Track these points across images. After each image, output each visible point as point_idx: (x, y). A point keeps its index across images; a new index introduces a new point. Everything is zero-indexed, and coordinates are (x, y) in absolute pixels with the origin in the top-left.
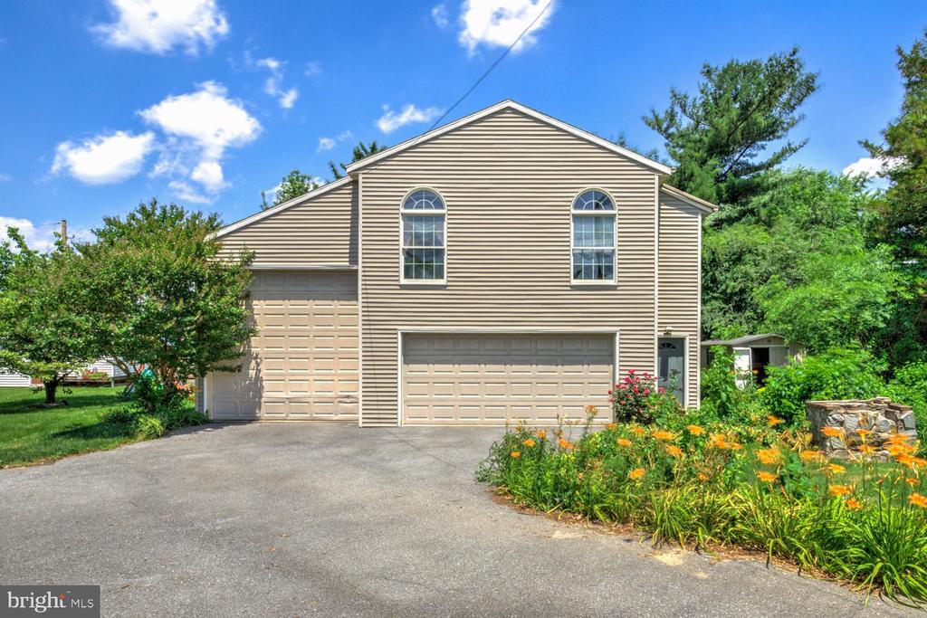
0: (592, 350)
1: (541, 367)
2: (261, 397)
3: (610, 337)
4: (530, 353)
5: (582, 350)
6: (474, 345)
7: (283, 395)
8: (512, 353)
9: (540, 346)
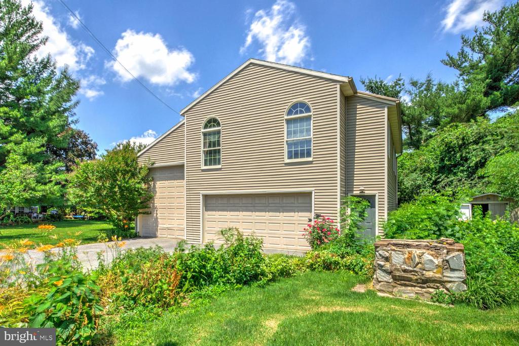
0: (301, 203)
1: (271, 214)
2: (158, 226)
3: (309, 194)
4: (265, 205)
5: (294, 203)
6: (236, 201)
7: (165, 226)
8: (256, 205)
9: (271, 201)
